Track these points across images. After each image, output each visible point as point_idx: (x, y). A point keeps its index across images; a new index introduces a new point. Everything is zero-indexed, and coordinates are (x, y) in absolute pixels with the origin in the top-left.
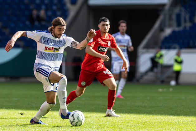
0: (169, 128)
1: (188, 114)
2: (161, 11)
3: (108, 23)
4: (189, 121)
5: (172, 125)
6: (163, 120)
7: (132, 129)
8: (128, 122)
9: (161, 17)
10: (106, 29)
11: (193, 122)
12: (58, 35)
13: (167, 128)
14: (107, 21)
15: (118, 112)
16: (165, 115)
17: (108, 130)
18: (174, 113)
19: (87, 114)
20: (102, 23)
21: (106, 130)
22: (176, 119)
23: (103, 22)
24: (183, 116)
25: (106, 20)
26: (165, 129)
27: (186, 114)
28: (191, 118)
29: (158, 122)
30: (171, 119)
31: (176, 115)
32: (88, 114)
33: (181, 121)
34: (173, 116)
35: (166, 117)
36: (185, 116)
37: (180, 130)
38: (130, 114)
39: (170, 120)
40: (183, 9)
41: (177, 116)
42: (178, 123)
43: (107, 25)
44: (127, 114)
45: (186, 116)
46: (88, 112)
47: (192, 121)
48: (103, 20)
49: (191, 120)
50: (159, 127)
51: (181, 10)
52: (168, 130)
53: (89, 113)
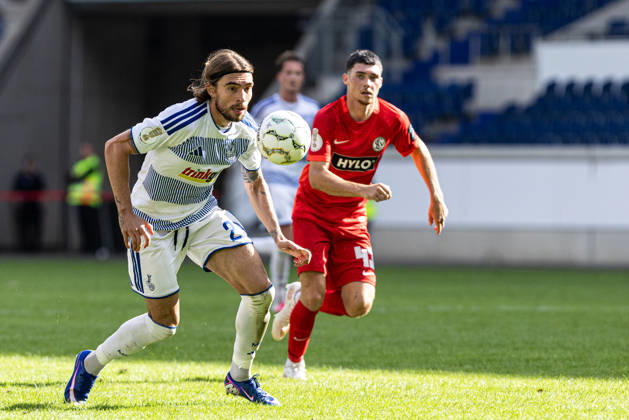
0: (335, 410)
1: (397, 363)
2: (308, 18)
3: (377, 68)
4: (400, 388)
5: (342, 401)
6: (315, 383)
7: (212, 414)
8: (198, 390)
9: (309, 42)
10: (369, 90)
11: (413, 390)
12: (232, 108)
13: (326, 410)
14: (373, 64)
15: (163, 356)
16: (321, 365)
17: (130, 419)
18: (352, 360)
19: (60, 363)
20: (358, 67)
21: (123, 417)
22: (357, 379)
23: (362, 65)
24: (379, 371)
25: (371, 60)
26: (322, 414)
27: (392, 364)
28: (405, 378)
29: (297, 389)
30: (341, 382)
31: (355, 368)
32: (65, 363)
33: (375, 386)
34: (347, 370)
35: (325, 373)
36: (386, 372)
37: (368, 417)
38: (203, 363)
39: (338, 383)
40: (381, 14)
41: (360, 369)
42: (362, 393)
43: (373, 77)
44: (193, 363)
45: (391, 370)
46: (64, 358)
47: (408, 388)
48: (362, 60)
49: (405, 383)
50: (301, 407)
51: (373, 17)
52: (330, 418)
53: (66, 361)
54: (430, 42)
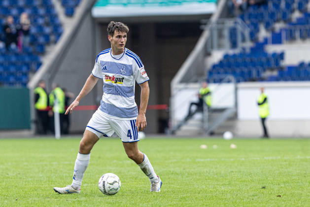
51: (235, 23)
54: (263, 34)
